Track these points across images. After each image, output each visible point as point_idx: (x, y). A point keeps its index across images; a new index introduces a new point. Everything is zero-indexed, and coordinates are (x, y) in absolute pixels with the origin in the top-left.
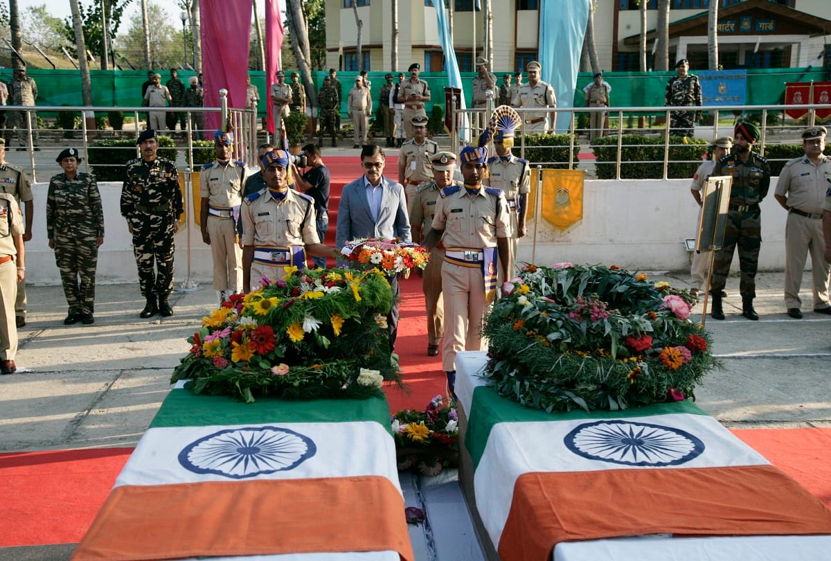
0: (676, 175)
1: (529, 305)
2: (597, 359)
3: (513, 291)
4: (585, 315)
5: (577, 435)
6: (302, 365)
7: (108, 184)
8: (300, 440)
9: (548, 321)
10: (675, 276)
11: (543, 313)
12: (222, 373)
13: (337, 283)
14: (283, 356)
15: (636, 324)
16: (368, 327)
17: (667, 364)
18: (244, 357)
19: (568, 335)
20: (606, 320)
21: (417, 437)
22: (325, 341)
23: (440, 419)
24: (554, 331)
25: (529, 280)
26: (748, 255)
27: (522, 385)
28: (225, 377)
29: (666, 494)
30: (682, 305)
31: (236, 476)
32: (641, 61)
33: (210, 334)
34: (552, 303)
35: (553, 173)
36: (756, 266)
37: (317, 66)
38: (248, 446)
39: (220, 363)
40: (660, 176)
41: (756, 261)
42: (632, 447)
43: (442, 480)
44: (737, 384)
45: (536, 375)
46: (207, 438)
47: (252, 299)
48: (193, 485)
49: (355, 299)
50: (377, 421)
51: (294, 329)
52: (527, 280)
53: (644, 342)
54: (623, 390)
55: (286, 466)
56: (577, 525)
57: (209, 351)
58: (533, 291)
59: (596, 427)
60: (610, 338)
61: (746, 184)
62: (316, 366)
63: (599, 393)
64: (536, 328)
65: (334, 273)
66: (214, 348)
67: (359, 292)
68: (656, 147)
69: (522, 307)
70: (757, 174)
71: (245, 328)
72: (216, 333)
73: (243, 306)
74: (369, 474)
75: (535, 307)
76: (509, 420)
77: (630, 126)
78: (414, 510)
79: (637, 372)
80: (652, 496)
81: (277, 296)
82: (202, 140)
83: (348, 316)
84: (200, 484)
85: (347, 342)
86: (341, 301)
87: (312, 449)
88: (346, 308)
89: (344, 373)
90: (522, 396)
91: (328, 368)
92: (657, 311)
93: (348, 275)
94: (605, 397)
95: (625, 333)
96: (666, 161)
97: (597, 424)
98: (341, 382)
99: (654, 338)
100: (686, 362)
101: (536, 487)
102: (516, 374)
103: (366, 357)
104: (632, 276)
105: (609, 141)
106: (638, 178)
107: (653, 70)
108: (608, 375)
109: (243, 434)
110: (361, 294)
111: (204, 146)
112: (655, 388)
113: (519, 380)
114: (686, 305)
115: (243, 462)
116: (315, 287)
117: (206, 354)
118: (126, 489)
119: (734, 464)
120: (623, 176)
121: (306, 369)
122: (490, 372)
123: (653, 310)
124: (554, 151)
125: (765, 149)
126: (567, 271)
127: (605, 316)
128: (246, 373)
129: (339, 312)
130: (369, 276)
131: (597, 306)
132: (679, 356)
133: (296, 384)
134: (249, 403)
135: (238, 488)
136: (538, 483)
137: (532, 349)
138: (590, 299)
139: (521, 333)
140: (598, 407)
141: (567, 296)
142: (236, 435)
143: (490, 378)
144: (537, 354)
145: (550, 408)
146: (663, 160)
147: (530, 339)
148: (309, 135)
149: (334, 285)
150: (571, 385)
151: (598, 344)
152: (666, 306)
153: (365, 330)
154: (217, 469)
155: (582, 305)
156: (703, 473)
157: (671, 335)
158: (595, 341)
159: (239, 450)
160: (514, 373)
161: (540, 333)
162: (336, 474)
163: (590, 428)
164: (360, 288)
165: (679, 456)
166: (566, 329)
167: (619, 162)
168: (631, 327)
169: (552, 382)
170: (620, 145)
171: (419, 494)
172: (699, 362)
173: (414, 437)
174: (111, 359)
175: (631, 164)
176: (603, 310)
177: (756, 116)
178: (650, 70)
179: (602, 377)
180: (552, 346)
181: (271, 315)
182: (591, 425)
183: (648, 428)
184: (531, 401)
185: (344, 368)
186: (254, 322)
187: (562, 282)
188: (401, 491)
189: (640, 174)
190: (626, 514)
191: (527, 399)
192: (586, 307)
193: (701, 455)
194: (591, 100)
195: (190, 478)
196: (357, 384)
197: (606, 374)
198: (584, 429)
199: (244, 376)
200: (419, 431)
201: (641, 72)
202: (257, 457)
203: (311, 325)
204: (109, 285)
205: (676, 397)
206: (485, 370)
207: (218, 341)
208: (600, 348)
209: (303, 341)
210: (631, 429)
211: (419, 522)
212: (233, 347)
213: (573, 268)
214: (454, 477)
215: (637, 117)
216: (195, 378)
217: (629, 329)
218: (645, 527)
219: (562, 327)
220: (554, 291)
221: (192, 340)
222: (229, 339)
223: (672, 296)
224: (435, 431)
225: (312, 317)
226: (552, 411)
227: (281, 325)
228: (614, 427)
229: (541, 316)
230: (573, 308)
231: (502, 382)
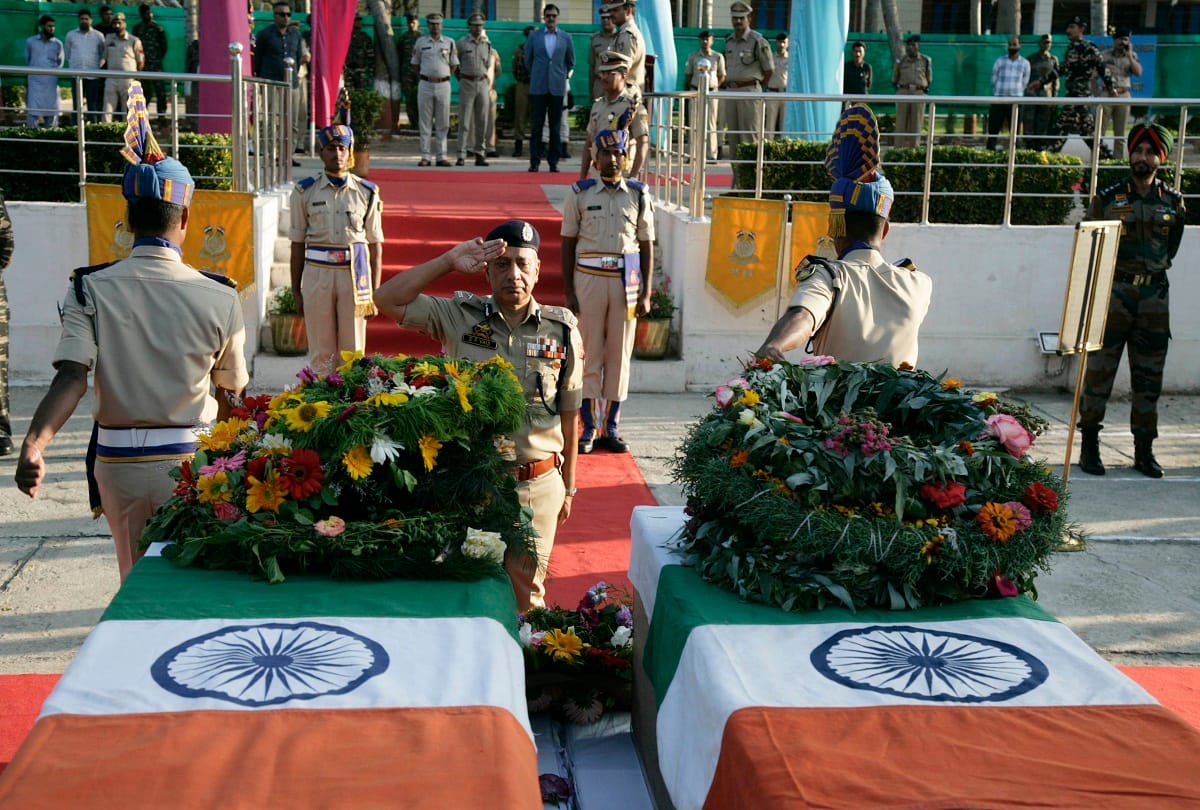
0: (1027, 218)
1: (759, 425)
2: (870, 520)
3: (731, 402)
4: (852, 444)
5: (833, 649)
6: (368, 520)
7: (25, 206)
8: (361, 645)
9: (789, 453)
10: (1020, 397)
11: (781, 440)
12: (229, 531)
13: (430, 381)
14: (336, 504)
15: (939, 462)
16: (483, 458)
17: (989, 531)
18: (268, 504)
19: (821, 477)
20: (887, 454)
21: (562, 654)
22: (408, 479)
23: (601, 624)
24: (799, 471)
25: (760, 383)
26: (1147, 363)
27: (743, 563)
28: (234, 537)
29: (978, 747)
30: (1018, 432)
31: (251, 703)
32: (971, 17)
33: (210, 463)
34: (797, 423)
35: (811, 209)
36: (1159, 383)
37: (403, 8)
38: (272, 653)
39: (225, 513)
40: (996, 218)
41: (1160, 373)
42: (925, 669)
43: (603, 732)
44: (1122, 588)
45: (767, 547)
46: (201, 640)
47: (284, 404)
48: (176, 716)
49: (461, 408)
50: (493, 616)
51: (355, 457)
52: (756, 384)
53: (951, 493)
54: (914, 575)
55: (336, 688)
56: (826, 793)
57: (207, 492)
58: (766, 401)
59: (867, 636)
60: (894, 485)
61: (1147, 234)
62: (391, 521)
63: (873, 580)
64: (769, 464)
65: (426, 363)
66: (215, 487)
67: (468, 396)
68: (992, 169)
69: (746, 428)
70: (1166, 217)
71: (271, 452)
72: (221, 461)
73: (267, 417)
74: (477, 703)
75: (768, 430)
76: (719, 620)
77: (950, 131)
78: (553, 780)
79: (938, 544)
80: (955, 749)
81: (328, 400)
82: (196, 132)
83: (448, 438)
84: (188, 715)
85: (445, 482)
86: (438, 412)
87: (381, 661)
88: (445, 424)
89: (439, 536)
90: (742, 581)
91: (412, 527)
92: (975, 441)
93: (450, 368)
94: (883, 586)
95: (919, 476)
96: (1010, 194)
97: (867, 631)
98: (433, 551)
99: (969, 487)
100: (1022, 529)
101: (759, 730)
102: (733, 544)
103: (479, 510)
104: (935, 382)
105: (910, 156)
106: (959, 223)
107: (993, 33)
108: (888, 549)
109: (263, 634)
110: (472, 399)
111: (200, 143)
112: (968, 572)
113: (737, 555)
114: (1025, 432)
115: (262, 680)
116: (393, 385)
117: (202, 498)
118: (60, 720)
119: (1096, 701)
120: (934, 218)
121: (374, 527)
122: (690, 540)
123: (968, 439)
124: (815, 171)
125: (1183, 177)
126: (824, 371)
127: (886, 447)
128: (269, 531)
129: (434, 430)
130: (486, 369)
131: (874, 430)
132: (1011, 519)
133: (357, 551)
134: (274, 583)
135: (254, 723)
136: (764, 724)
137: (760, 501)
138: (861, 418)
139: (744, 472)
140: (871, 603)
141: (824, 414)
142: (252, 635)
143: (688, 552)
144: (768, 510)
145: (790, 603)
146: (1004, 191)
147: (759, 484)
148: (385, 130)
149: (427, 384)
150: (825, 564)
151: (873, 495)
152: (990, 432)
153: (476, 463)
154: (219, 689)
155: (848, 428)
156: (1041, 715)
157: (998, 482)
158: (868, 489)
159: (256, 660)
160: (730, 542)
161: (774, 474)
162: (423, 702)
163: (855, 638)
164: (470, 389)
165: (1003, 687)
166: (820, 468)
167: (927, 193)
168: (930, 467)
169: (795, 559)
170: (930, 164)
171: (562, 754)
172: (1044, 529)
173: (557, 653)
174: (25, 518)
175: (948, 197)
176: (883, 437)
177: (1170, 118)
178: (988, 32)
179: (878, 550)
180: (795, 495)
181: (316, 431)
182: (858, 632)
183: (955, 639)
184: (758, 591)
185: (439, 526)
186: (287, 444)
187: (817, 389)
188: (531, 735)
189: (963, 215)
190: (910, 777)
191: (751, 587)
192: (854, 430)
193: (1041, 687)
194: (901, 82)
195: (172, 703)
196: (462, 555)
197: (885, 546)
198: (846, 639)
199: (267, 536)
200: (566, 644)
201: (972, 36)
202: (287, 671)
203: (384, 450)
204: (22, 388)
205: (1002, 589)
206: (682, 536)
207: (224, 475)
208: (877, 502)
209: (370, 477)
210: (925, 640)
211: (562, 800)
212: (249, 486)
213: (835, 366)
214: (623, 726)
215: (962, 116)
216: (182, 538)
217: (926, 469)
218: (940, 798)
219: (813, 464)
220: (802, 405)
221: (177, 472)
222: (242, 473)
223: (1002, 415)
224: (593, 645)
225: (387, 437)
226: (792, 609)
227: (334, 450)
228: (896, 637)
229: (777, 445)
230: (833, 431)
231: (709, 558)
